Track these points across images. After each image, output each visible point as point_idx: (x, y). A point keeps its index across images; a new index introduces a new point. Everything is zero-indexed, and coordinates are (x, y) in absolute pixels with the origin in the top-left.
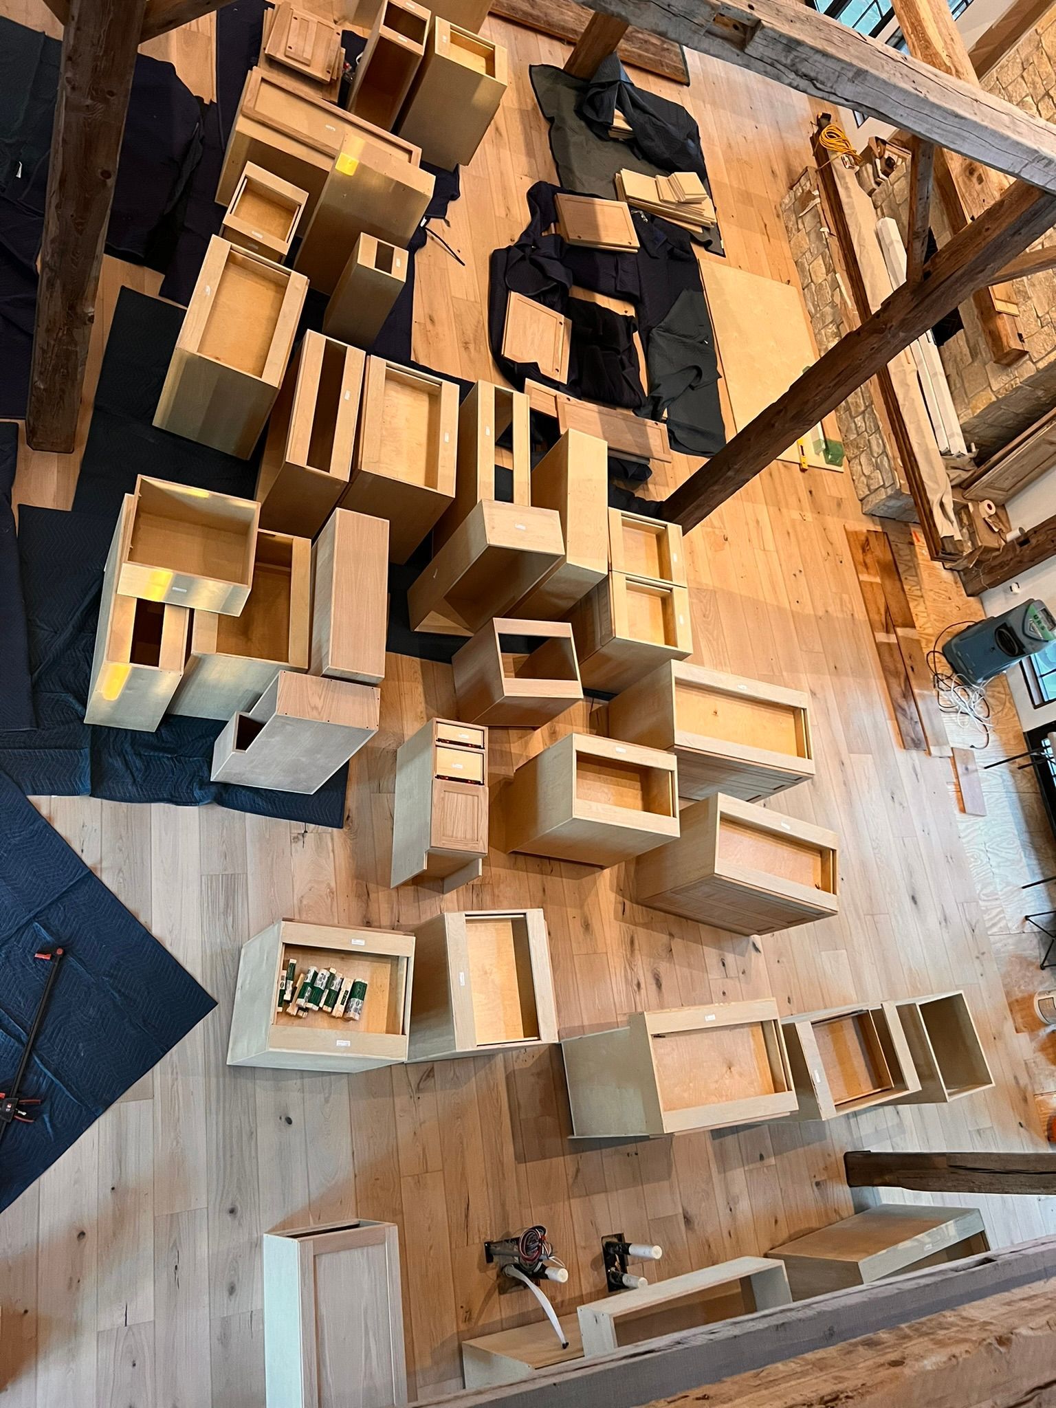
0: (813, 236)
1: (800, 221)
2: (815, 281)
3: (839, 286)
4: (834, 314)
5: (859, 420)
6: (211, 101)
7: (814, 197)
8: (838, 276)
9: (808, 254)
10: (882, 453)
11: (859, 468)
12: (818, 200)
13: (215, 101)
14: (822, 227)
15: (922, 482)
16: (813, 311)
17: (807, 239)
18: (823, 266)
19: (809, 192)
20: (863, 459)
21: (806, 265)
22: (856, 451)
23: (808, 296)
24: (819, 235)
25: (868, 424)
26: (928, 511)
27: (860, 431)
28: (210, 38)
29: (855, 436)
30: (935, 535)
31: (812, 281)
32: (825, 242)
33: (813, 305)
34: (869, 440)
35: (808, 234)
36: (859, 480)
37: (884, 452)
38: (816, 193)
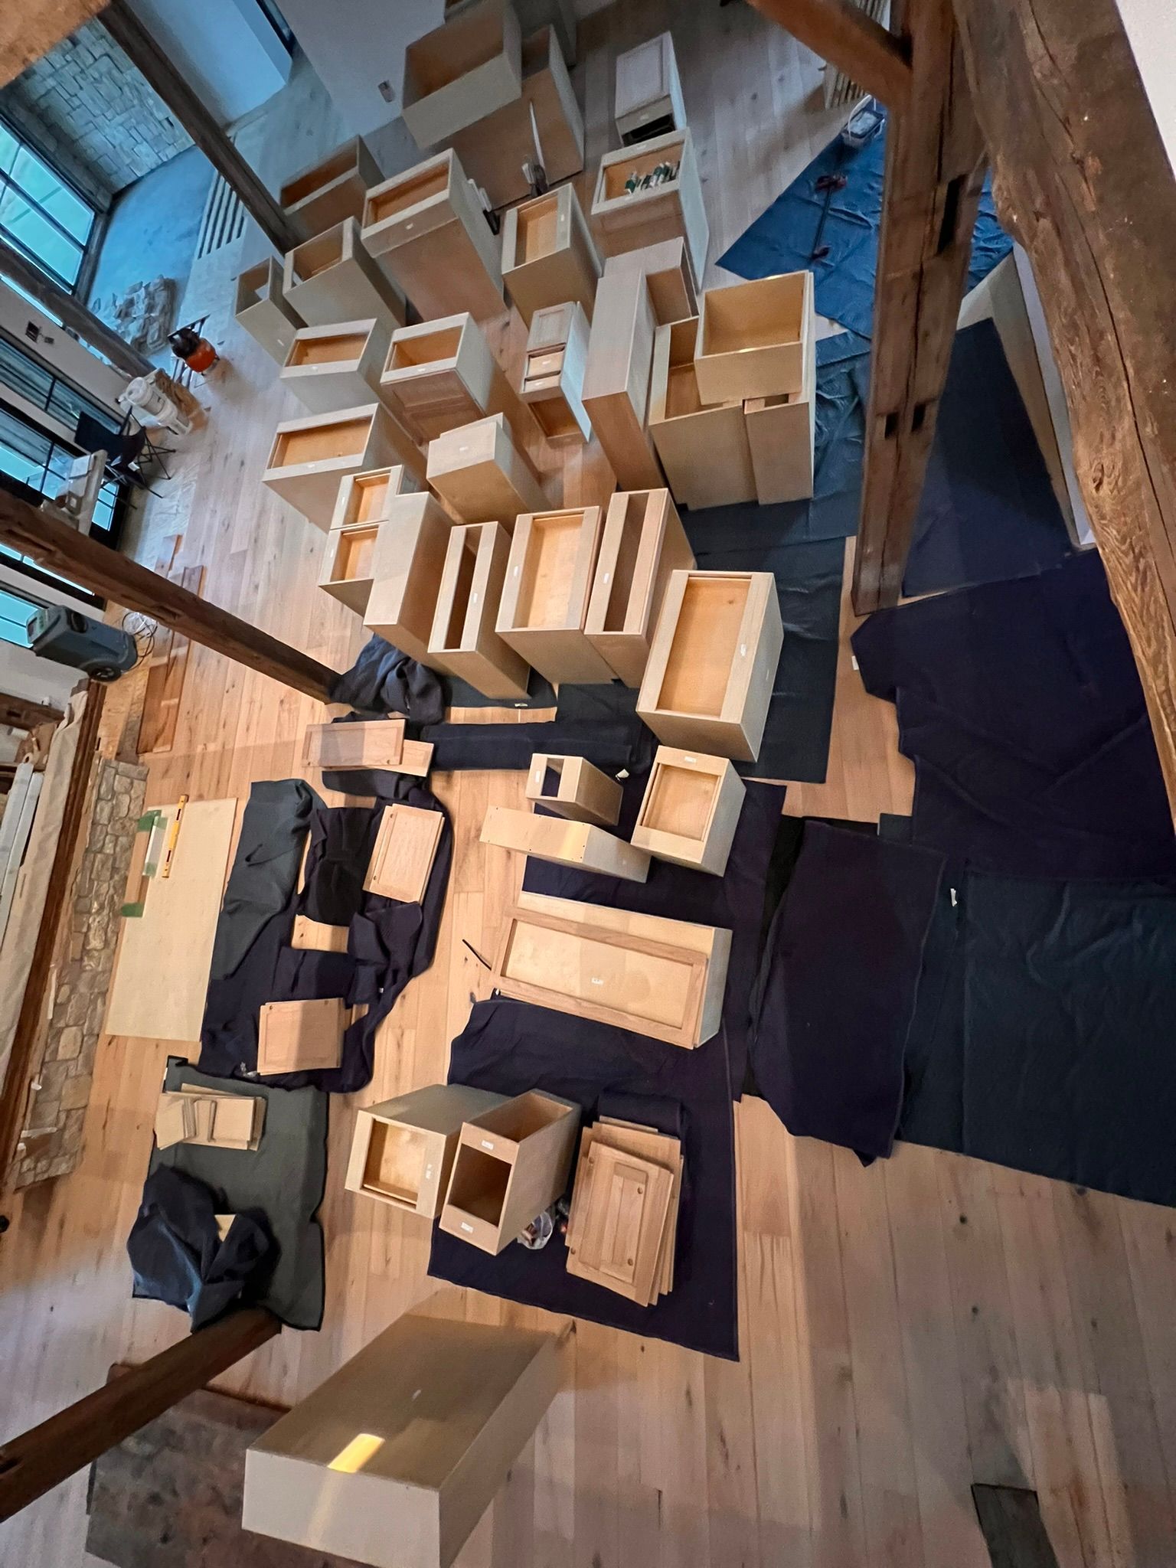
0: (55, 1091)
1: (61, 1124)
2: (79, 1034)
3: (55, 1005)
4: (79, 977)
5: (109, 849)
6: (739, 1101)
7: (27, 1140)
8: (50, 1016)
9: (72, 1073)
10: (102, 800)
11: (132, 807)
12: (24, 1134)
13: (735, 1103)
14: (38, 1092)
15: (78, 749)
16: (99, 1002)
17: (63, 1093)
18: (62, 1043)
19: (29, 1154)
20: (124, 811)
21: (80, 1062)
22: (128, 825)
23: (96, 1022)
24: (46, 1084)
25: (102, 837)
26: (88, 719)
27: (113, 838)
28: (745, 1228)
29: (120, 839)
30: (92, 698)
31: (83, 1036)
32: (44, 1071)
33: (95, 1009)
34: (109, 821)
35: (59, 1098)
36: (138, 797)
37: (99, 799)
38: (21, 1146)
